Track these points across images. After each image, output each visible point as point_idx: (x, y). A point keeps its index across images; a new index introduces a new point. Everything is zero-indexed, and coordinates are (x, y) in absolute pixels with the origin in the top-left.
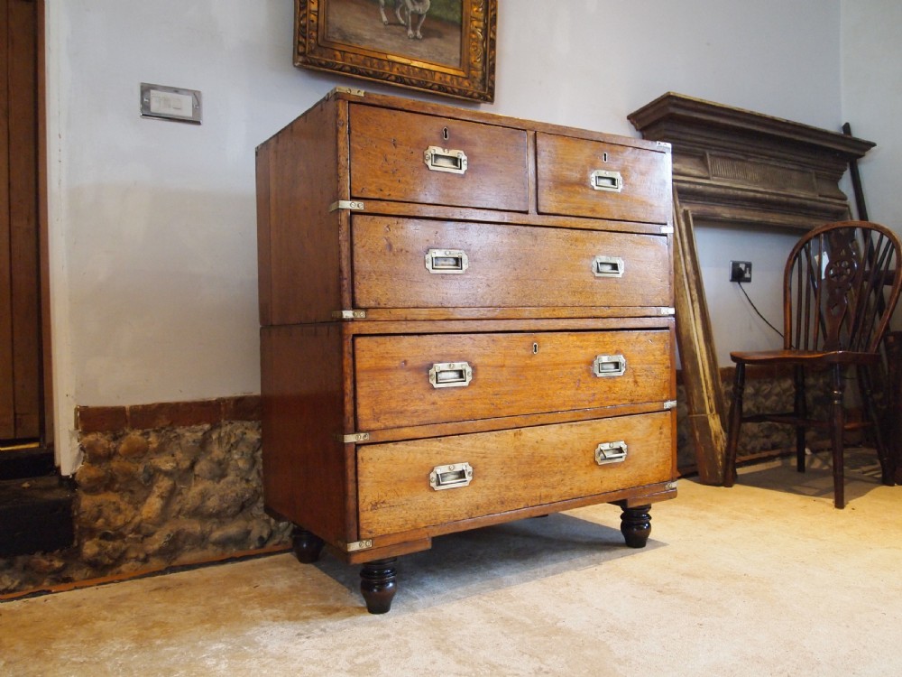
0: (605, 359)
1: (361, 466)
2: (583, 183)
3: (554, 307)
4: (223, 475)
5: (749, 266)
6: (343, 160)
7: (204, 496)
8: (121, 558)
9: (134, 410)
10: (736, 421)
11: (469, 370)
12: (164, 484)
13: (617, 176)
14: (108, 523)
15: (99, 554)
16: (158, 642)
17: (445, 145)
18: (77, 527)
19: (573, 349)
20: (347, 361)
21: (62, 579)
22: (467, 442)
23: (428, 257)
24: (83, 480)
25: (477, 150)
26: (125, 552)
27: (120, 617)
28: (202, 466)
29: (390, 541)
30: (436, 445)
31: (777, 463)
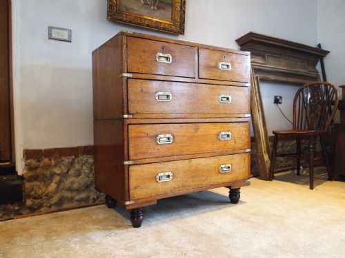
0: (223, 133)
1: (130, 173)
2: (216, 67)
3: (204, 114)
4: (79, 175)
5: (281, 97)
6: (124, 58)
7: (72, 183)
8: (40, 206)
9: (46, 150)
10: (274, 156)
11: (172, 137)
12: (57, 178)
13: (229, 64)
14: (36, 193)
15: (33, 204)
16: (54, 238)
17: (163, 53)
18: (24, 194)
19: (211, 130)
20: (125, 134)
21: (18, 214)
22: (171, 164)
23: (157, 94)
24: (26, 177)
25: (175, 54)
26: (42, 204)
27: (40, 228)
28: (72, 172)
29: (141, 201)
30: (159, 165)
31: (290, 172)
